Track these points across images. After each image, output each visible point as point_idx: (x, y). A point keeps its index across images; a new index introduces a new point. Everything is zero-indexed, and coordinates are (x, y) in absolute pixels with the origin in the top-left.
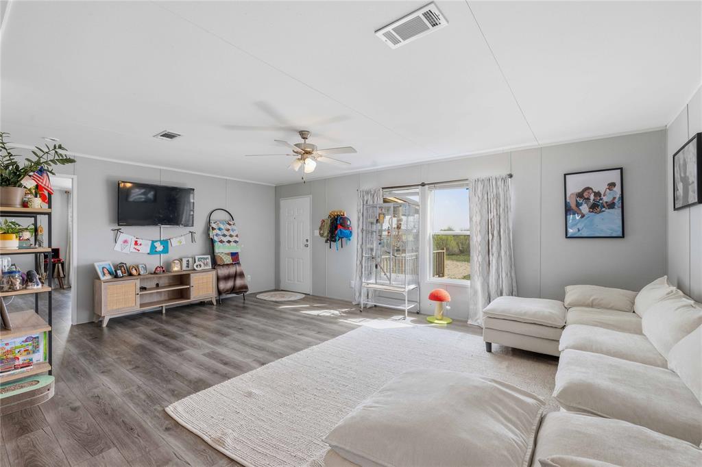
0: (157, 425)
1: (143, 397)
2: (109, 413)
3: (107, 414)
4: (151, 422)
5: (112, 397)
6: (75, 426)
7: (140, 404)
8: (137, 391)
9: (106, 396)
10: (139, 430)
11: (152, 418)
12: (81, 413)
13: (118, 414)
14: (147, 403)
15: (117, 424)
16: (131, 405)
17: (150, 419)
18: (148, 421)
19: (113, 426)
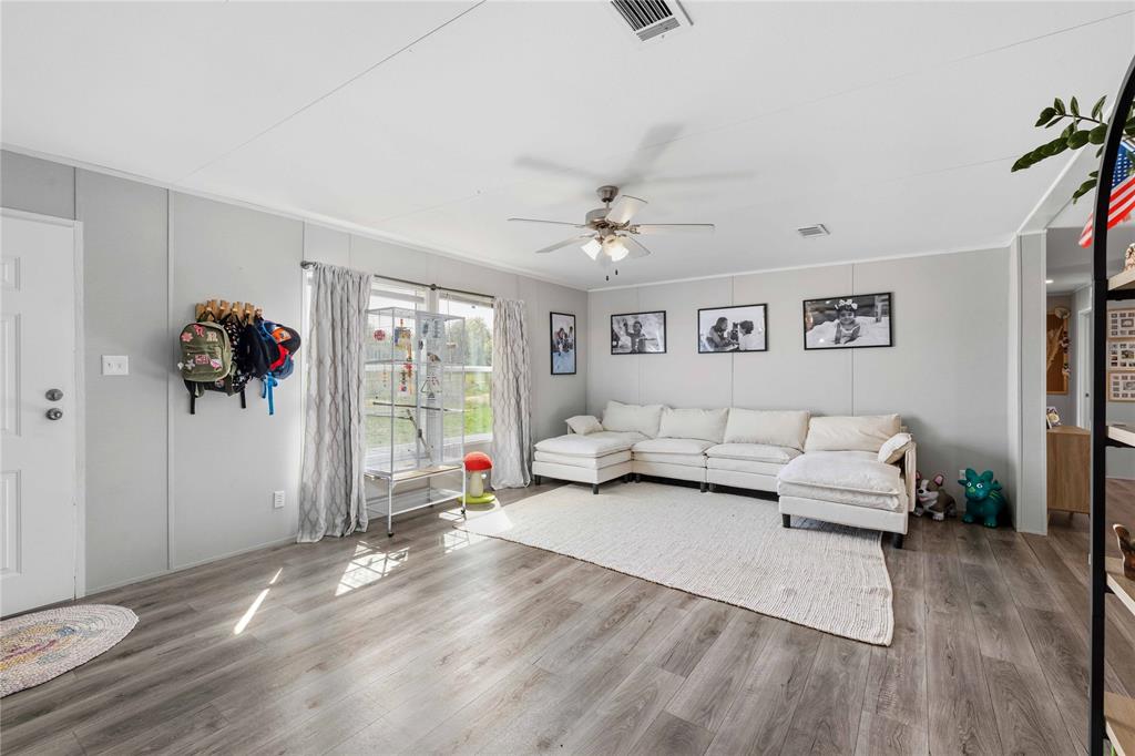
0: (918, 640)
1: (893, 686)
2: (964, 702)
3: (968, 702)
4: (920, 648)
5: (941, 729)
6: (1028, 720)
7: (908, 679)
8: (889, 704)
9: (950, 740)
10: (941, 652)
11: (914, 650)
12: (1012, 740)
13: (953, 688)
14: (898, 671)
15: (963, 676)
16: (923, 686)
17: (918, 651)
18: (923, 651)
19: (969, 678)
